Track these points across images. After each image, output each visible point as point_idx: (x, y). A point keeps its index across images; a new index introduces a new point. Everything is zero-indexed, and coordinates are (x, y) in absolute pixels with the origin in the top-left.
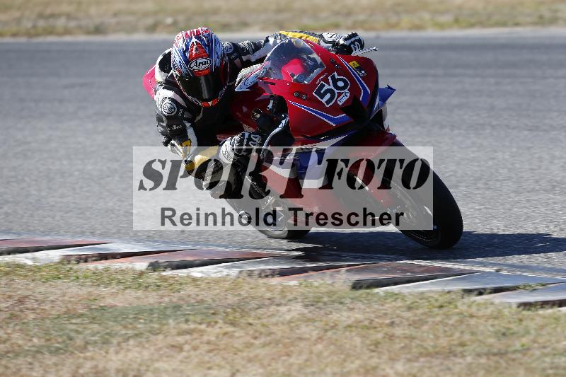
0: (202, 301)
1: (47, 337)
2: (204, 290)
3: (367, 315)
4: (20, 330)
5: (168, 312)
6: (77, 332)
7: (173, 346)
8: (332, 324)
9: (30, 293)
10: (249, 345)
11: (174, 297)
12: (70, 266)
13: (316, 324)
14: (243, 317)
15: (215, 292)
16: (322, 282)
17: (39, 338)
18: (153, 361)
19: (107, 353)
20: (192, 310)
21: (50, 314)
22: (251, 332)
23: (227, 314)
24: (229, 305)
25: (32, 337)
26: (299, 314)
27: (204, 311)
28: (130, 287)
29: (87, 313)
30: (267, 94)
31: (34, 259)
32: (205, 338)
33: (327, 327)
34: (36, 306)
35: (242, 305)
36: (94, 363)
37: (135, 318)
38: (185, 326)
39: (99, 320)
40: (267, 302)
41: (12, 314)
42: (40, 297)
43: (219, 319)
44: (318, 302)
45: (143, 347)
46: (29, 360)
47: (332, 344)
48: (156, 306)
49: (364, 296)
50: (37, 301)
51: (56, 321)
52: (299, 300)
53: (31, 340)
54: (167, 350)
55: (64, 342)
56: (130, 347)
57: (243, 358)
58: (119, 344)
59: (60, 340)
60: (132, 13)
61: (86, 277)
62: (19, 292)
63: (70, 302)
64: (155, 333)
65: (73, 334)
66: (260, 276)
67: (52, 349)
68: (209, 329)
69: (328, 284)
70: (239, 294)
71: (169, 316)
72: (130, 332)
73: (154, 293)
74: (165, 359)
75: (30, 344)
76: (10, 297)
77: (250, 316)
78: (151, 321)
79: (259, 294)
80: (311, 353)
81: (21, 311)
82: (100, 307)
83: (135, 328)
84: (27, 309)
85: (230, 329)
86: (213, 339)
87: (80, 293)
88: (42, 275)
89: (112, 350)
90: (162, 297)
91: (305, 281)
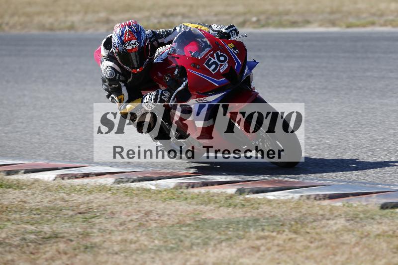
0: (274, 216)
1: (165, 240)
2: (275, 208)
3: (391, 228)
4: (146, 235)
5: (250, 223)
6: (186, 236)
7: (253, 247)
8: (366, 234)
9: (153, 209)
10: (307, 248)
11: (254, 213)
12: (181, 190)
13: (355, 233)
14: (302, 227)
15: (283, 210)
16: (359, 204)
17: (159, 240)
18: (239, 257)
19: (206, 251)
20: (266, 222)
21: (167, 224)
22: (308, 238)
23: (292, 225)
24: (293, 219)
25: (154, 239)
26: (343, 226)
27: (276, 223)
28: (223, 206)
29: (193, 223)
30: (174, 65)
31: (156, 185)
32: (276, 242)
33: (362, 236)
34: (157, 218)
35: (303, 219)
36: (198, 258)
37: (226, 227)
38: (261, 234)
39: (201, 228)
40: (320, 218)
41: (140, 224)
42: (159, 212)
43: (286, 229)
44: (356, 218)
45: (232, 248)
46: (152, 255)
47: (366, 247)
48: (242, 219)
49: (389, 214)
50: (158, 214)
51: (171, 228)
52: (343, 216)
53: (153, 242)
54: (248, 250)
55: (176, 243)
56: (223, 248)
57: (302, 257)
58: (215, 245)
59: (174, 242)
60: (229, 14)
61: (193, 199)
62: (146, 208)
63: (181, 215)
64: (240, 238)
65: (183, 238)
66: (315, 199)
67: (169, 248)
68: (279, 236)
69: (364, 206)
70: (300, 212)
71: (251, 226)
72: (223, 237)
73: (240, 210)
74: (247, 256)
75: (153, 244)
76: (139, 211)
77: (307, 227)
78: (238, 230)
79: (314, 212)
80: (351, 253)
81: (147, 221)
82: (203, 219)
83: (226, 234)
84: (151, 220)
85: (294, 236)
86: (281, 242)
87: (189, 209)
88: (162, 197)
89: (210, 249)
90: (246, 212)
91: (347, 203)
